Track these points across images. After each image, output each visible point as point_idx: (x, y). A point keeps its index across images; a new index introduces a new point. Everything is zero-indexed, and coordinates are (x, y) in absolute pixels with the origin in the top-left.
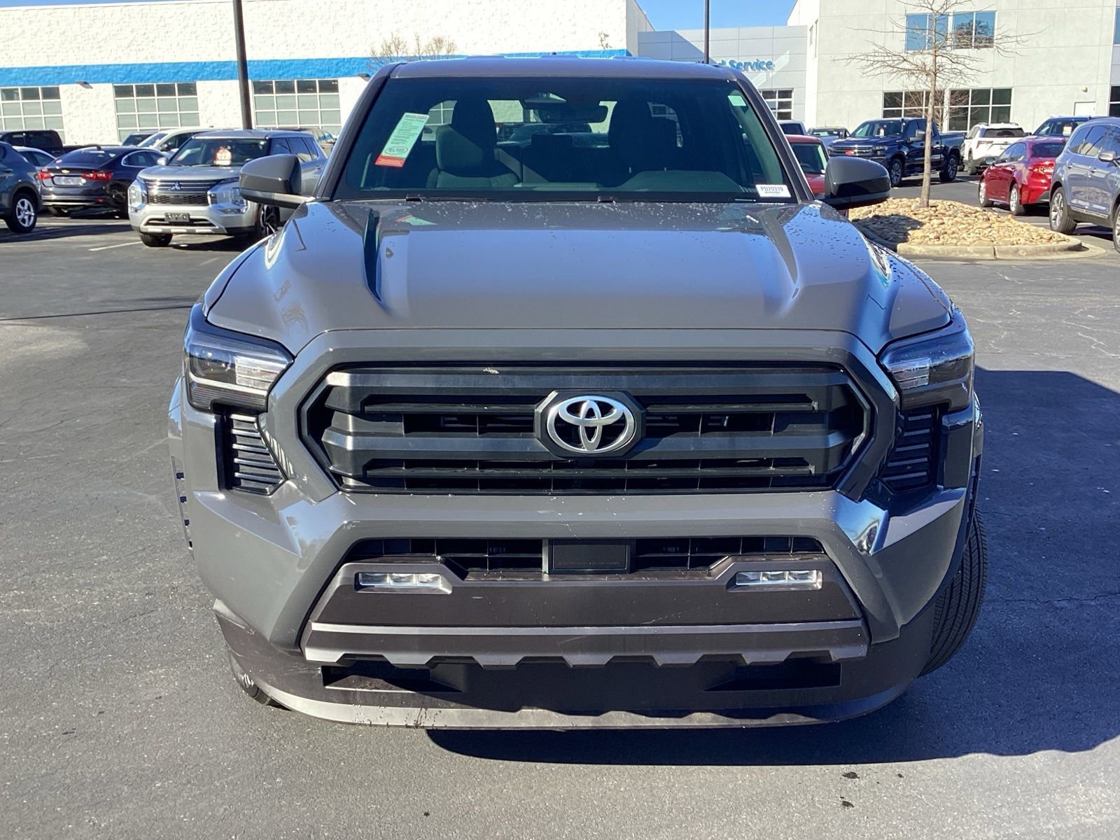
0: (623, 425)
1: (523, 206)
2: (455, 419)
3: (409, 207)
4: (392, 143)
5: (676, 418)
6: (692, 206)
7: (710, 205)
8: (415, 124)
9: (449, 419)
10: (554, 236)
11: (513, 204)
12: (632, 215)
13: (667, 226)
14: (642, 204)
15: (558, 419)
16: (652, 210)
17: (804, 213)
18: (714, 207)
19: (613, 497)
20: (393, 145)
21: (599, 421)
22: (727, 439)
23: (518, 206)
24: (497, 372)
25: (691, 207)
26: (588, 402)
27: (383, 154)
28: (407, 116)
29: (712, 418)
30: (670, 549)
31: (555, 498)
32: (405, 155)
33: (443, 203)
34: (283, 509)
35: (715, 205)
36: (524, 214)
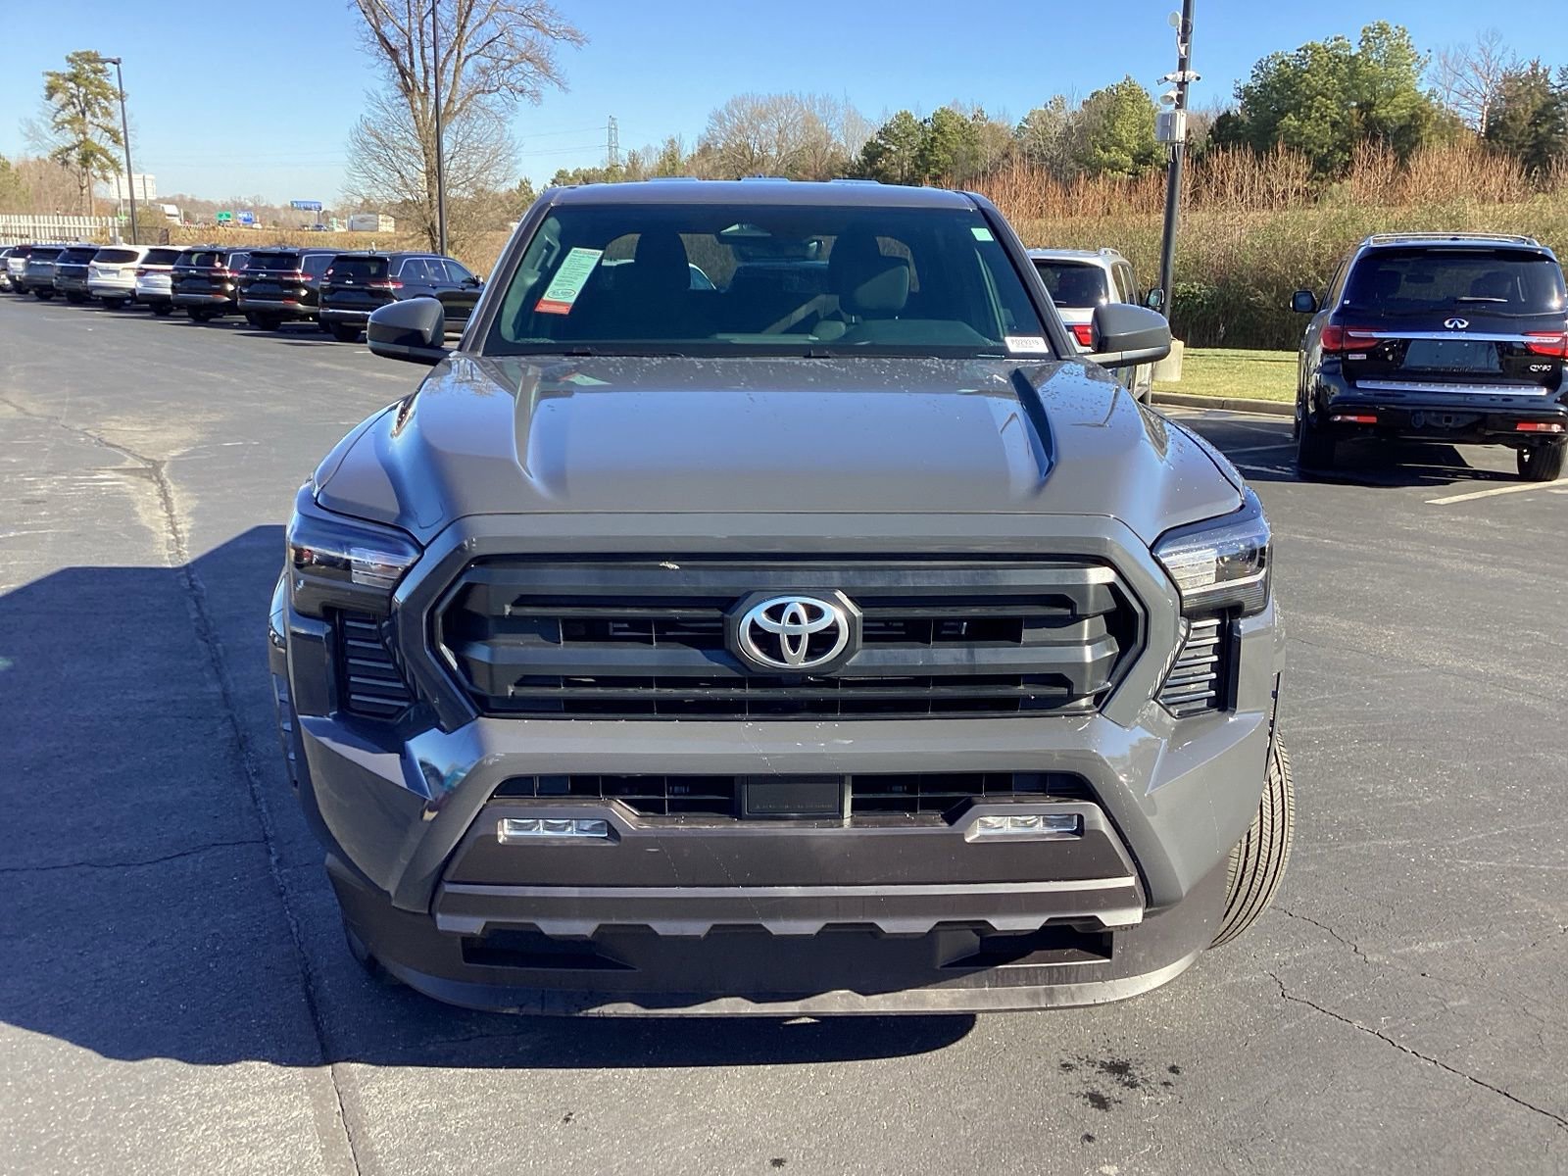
0: (834, 633)
1: (716, 363)
2: (626, 625)
3: (575, 363)
4: (556, 284)
5: (901, 624)
6: (927, 362)
7: (947, 361)
8: (585, 261)
9: (620, 626)
10: (751, 399)
11: (705, 360)
12: (850, 373)
13: (894, 387)
14: (864, 360)
15: (754, 626)
16: (875, 366)
17: (1063, 371)
18: (952, 365)
19: (823, 723)
20: (558, 288)
21: (808, 628)
22: (965, 650)
23: (710, 363)
24: (677, 567)
25: (924, 363)
26: (796, 605)
27: (545, 297)
28: (576, 252)
29: (946, 624)
30: (895, 788)
31: (750, 724)
32: (572, 300)
33: (618, 358)
34: (410, 739)
35: (955, 361)
36: (717, 371)
